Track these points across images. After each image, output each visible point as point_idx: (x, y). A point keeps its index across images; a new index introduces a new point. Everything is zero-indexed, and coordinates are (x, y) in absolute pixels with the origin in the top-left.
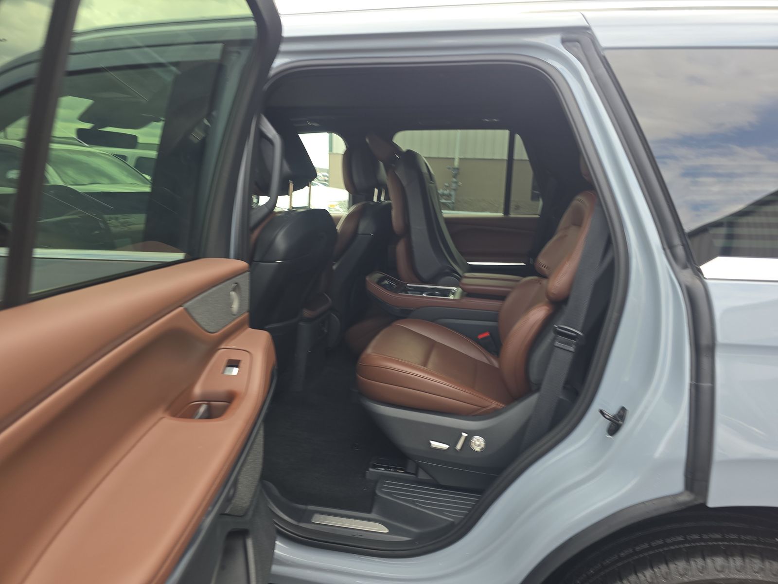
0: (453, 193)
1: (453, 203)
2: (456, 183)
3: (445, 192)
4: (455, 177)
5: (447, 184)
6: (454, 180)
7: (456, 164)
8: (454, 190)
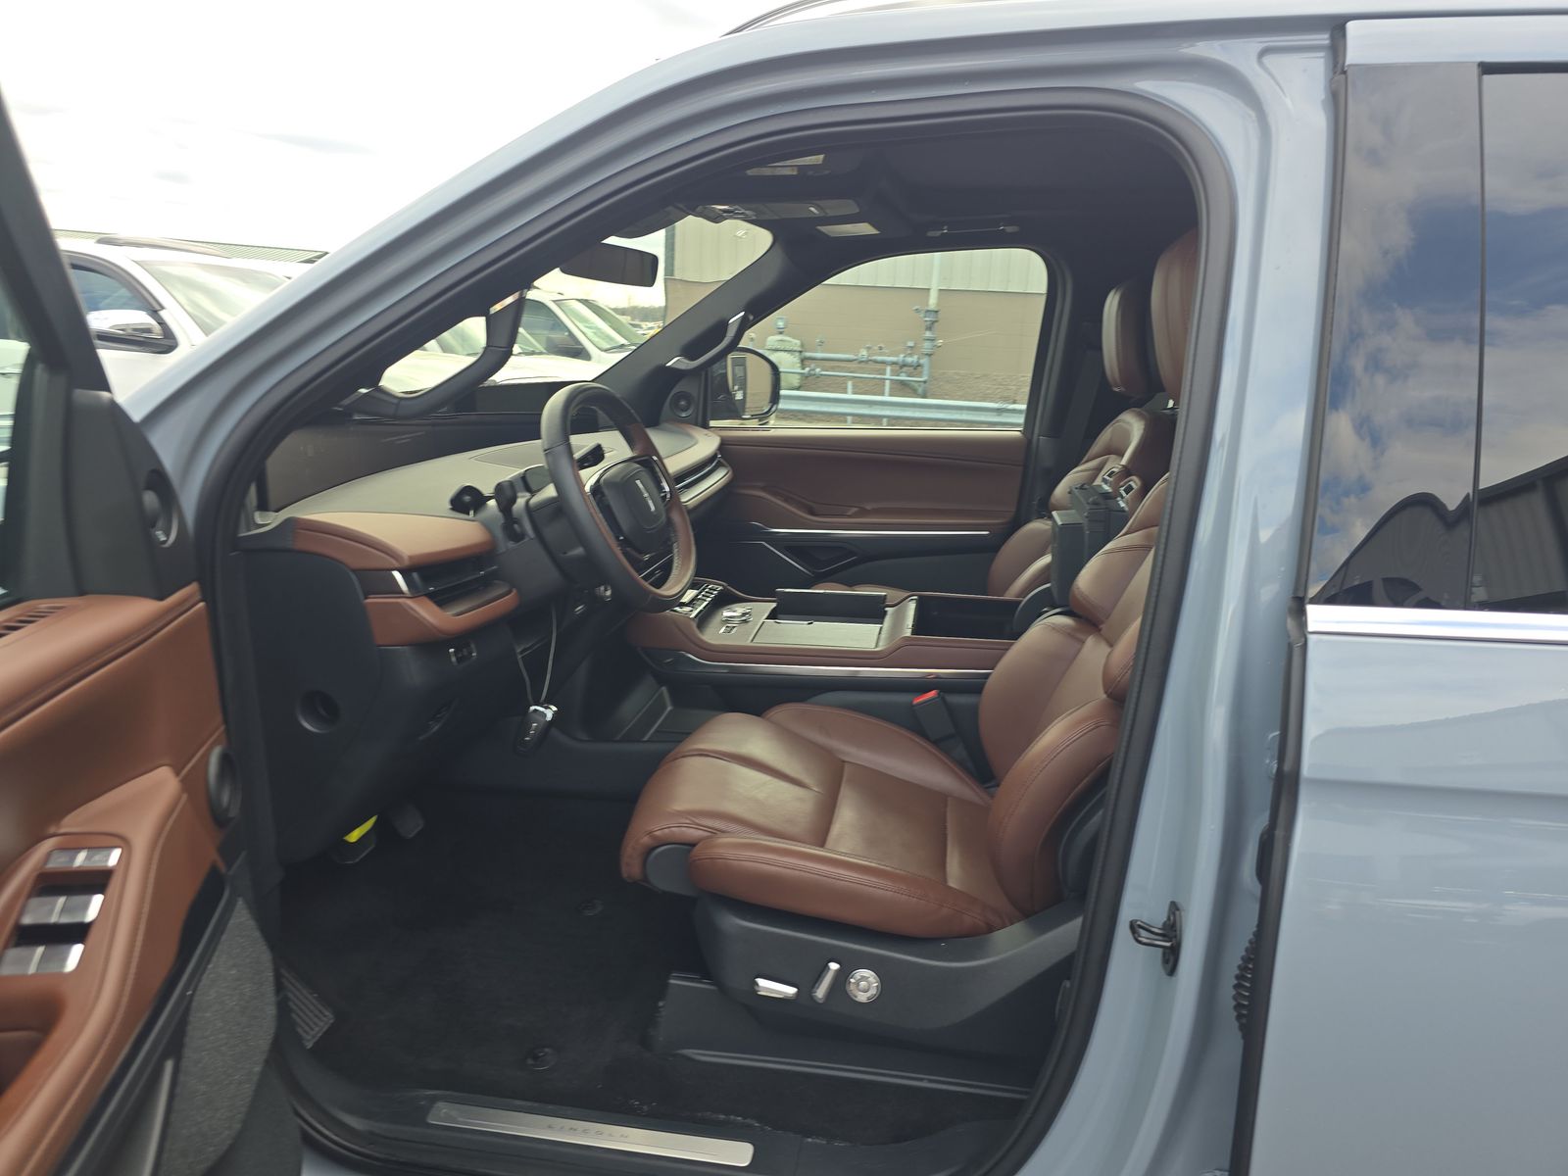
0: (924, 361)
1: (925, 382)
2: (932, 340)
3: (909, 360)
4: (929, 328)
5: (911, 344)
6: (928, 334)
7: (933, 301)
8: (929, 355)
